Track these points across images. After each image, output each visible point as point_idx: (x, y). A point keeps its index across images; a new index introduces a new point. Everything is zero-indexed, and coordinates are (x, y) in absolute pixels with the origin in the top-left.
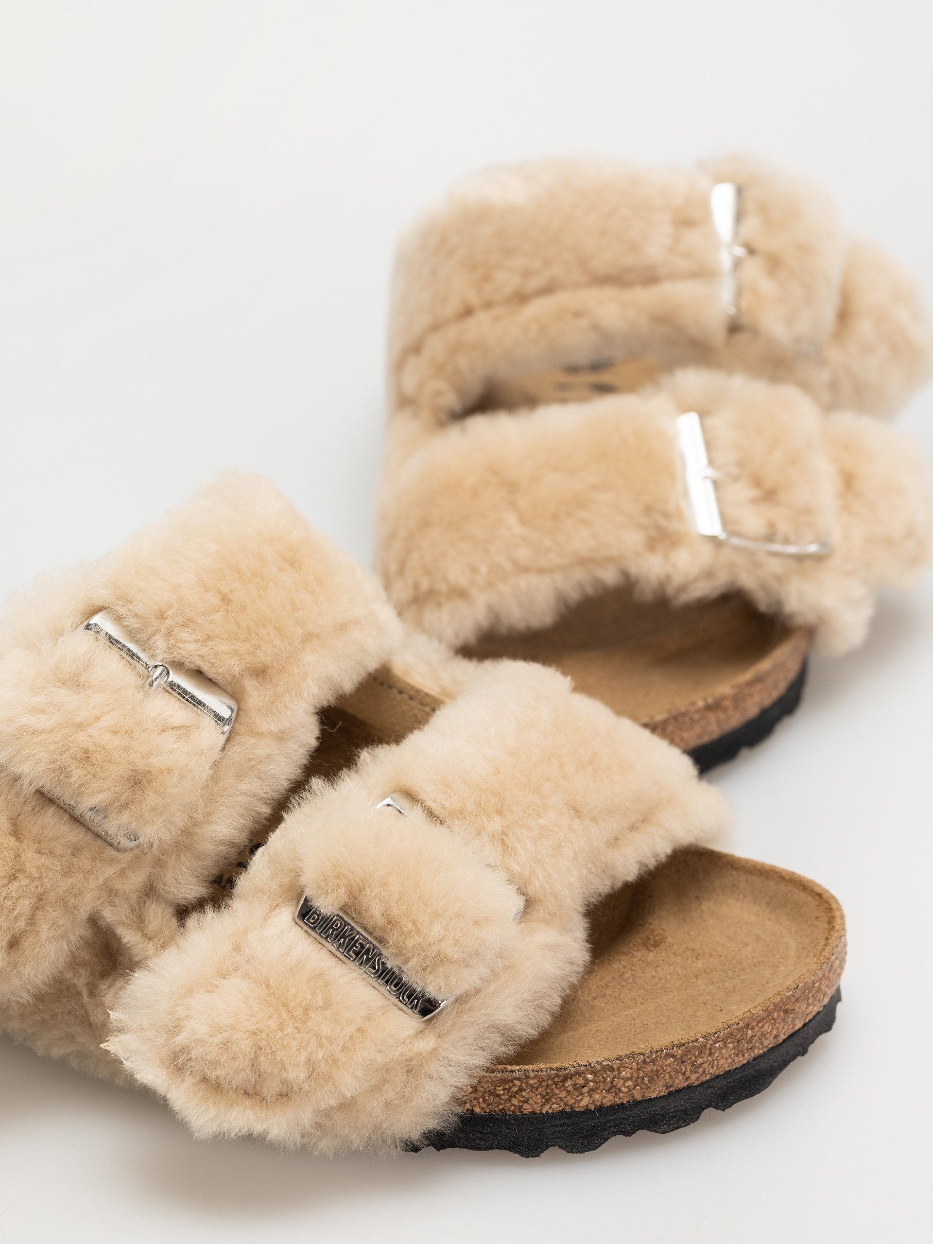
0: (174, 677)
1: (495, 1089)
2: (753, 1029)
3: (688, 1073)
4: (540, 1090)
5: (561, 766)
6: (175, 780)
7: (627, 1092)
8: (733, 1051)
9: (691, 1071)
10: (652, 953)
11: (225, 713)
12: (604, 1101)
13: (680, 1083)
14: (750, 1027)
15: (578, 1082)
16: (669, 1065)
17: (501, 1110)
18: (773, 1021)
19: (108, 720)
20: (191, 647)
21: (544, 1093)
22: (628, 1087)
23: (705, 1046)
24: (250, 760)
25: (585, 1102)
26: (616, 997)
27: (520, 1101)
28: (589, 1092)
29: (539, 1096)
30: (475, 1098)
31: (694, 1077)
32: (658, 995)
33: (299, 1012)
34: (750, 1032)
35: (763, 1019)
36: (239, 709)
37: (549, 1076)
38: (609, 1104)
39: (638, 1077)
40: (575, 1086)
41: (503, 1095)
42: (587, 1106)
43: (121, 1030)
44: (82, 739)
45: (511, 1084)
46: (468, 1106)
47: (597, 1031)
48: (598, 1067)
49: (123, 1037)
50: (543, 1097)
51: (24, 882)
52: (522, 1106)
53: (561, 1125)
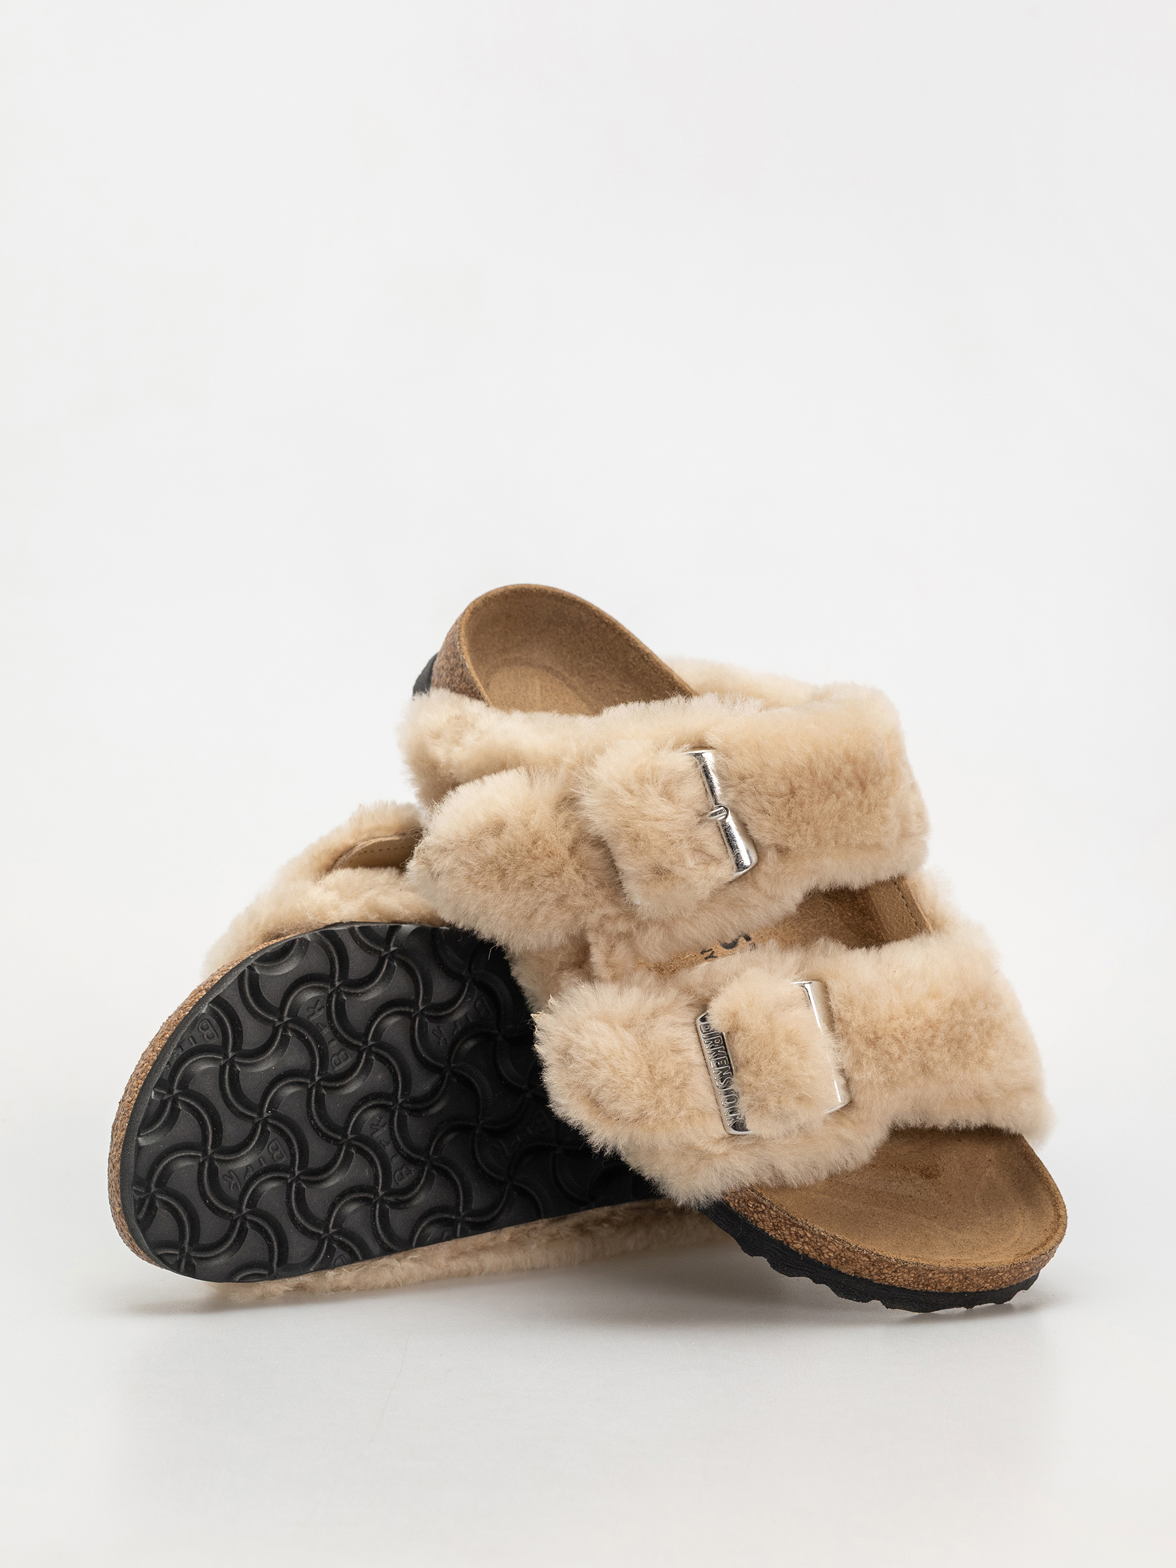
0: (730, 821)
1: (748, 1201)
2: (934, 1274)
3: (873, 1273)
4: (774, 1221)
5: (933, 1037)
6: (683, 887)
7: (827, 1259)
8: (912, 1279)
9: (876, 1273)
10: (922, 1180)
11: (746, 861)
12: (810, 1253)
13: (865, 1274)
14: (933, 1272)
15: (800, 1232)
16: (864, 1261)
17: (745, 1215)
18: (952, 1278)
19: (663, 826)
20: (748, 810)
21: (776, 1224)
22: (830, 1256)
23: (894, 1265)
24: (741, 901)
25: (798, 1246)
26: (875, 1193)
27: (759, 1218)
28: (803, 1243)
29: (771, 1224)
30: (734, 1197)
31: (876, 1277)
32: (903, 1210)
33: (658, 1078)
34: (930, 1275)
35: (945, 1273)
36: (757, 864)
37: (784, 1218)
38: (812, 1257)
39: (839, 1254)
40: (796, 1233)
41: (751, 1208)
42: (798, 1249)
43: (551, 1012)
44: (640, 825)
45: (759, 1205)
46: (727, 1198)
47: (844, 1207)
48: (817, 1233)
49: (548, 1017)
50: (774, 1225)
51: (557, 883)
52: (758, 1222)
53: (776, 1249)
